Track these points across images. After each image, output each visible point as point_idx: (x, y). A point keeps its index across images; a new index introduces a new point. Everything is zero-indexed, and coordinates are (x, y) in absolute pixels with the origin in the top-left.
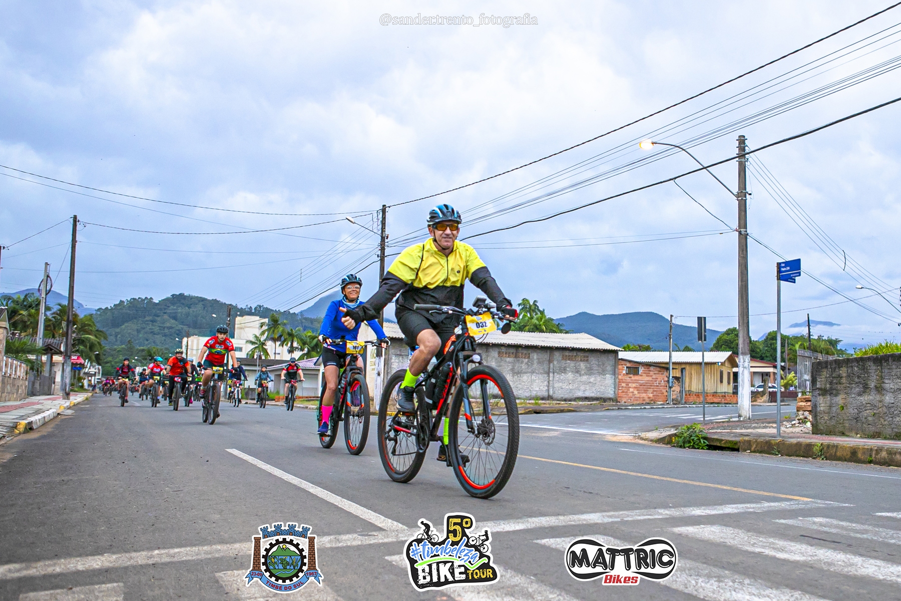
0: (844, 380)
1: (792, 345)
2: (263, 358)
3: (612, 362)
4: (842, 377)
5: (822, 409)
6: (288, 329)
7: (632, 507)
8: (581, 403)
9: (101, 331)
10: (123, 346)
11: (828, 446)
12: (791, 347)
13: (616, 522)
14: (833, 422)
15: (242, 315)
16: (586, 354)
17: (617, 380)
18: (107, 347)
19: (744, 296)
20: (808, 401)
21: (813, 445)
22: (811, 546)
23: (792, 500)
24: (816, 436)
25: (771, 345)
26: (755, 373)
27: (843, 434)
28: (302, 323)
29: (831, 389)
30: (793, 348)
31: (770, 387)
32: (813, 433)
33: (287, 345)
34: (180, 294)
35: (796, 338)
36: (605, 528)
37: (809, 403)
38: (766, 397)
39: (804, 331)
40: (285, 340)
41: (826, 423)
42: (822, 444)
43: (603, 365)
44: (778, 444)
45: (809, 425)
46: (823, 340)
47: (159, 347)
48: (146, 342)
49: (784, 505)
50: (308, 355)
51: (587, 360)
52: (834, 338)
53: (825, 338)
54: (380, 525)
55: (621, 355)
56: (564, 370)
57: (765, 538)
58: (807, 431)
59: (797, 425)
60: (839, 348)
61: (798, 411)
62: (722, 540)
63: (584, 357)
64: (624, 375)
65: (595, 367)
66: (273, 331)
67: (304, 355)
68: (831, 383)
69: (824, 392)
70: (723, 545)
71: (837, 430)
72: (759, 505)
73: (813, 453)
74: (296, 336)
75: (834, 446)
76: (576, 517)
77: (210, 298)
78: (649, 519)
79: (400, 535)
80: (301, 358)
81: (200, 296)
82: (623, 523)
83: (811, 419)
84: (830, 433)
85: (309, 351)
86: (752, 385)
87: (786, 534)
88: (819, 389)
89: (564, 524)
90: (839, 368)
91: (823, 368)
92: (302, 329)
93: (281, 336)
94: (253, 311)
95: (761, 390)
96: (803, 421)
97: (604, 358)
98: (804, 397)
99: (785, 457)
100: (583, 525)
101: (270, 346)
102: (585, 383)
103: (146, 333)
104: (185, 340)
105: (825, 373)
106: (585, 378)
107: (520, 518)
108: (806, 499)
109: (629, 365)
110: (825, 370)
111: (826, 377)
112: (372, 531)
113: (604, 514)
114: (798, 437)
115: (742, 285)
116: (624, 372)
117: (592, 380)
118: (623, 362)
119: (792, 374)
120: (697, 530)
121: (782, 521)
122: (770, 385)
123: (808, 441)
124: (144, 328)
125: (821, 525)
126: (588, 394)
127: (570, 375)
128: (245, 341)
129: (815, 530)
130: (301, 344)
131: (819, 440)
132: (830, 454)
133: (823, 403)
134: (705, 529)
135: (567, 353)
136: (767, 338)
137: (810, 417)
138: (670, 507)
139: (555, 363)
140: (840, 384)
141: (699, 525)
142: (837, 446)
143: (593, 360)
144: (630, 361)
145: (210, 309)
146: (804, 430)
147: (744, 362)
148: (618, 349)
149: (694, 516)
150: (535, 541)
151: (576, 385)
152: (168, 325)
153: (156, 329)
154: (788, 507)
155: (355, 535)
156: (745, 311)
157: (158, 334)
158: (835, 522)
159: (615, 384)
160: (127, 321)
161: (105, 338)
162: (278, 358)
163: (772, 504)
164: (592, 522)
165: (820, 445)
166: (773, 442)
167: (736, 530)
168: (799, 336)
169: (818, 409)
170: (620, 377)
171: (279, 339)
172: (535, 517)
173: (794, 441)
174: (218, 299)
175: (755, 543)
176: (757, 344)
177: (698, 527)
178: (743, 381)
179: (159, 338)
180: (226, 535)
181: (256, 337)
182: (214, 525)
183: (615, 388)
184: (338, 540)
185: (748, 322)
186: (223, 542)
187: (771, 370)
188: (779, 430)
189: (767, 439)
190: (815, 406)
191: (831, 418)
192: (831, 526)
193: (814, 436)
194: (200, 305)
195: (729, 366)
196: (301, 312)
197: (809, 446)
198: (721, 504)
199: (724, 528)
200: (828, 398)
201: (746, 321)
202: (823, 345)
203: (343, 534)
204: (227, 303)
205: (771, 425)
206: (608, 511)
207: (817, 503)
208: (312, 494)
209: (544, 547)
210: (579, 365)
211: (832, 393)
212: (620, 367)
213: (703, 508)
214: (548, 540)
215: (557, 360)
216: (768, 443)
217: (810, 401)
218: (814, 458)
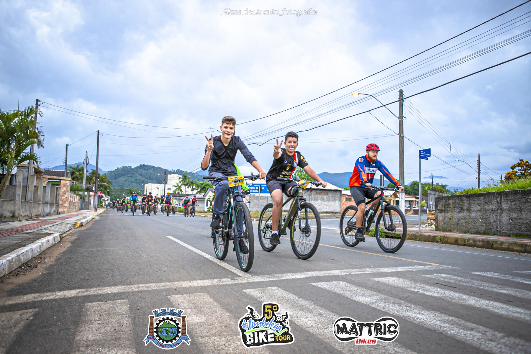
0: (451, 206)
1: (424, 187)
2: (180, 193)
3: (339, 196)
4: (450, 204)
5: (440, 219)
6: (191, 180)
7: (355, 267)
8: (324, 214)
9: (110, 181)
10: (119, 188)
11: (444, 237)
12: (423, 188)
13: (348, 275)
14: (446, 226)
15: (170, 174)
16: (327, 192)
17: (341, 204)
18: (112, 188)
19: (402, 165)
20: (433, 215)
21: (437, 237)
22: (442, 289)
23: (430, 265)
24: (438, 232)
25: (414, 187)
26: (406, 201)
27: (450, 231)
28: (197, 177)
29: (445, 210)
30: (425, 189)
31: (413, 207)
32: (436, 231)
33: (190, 187)
34: (143, 165)
35: (426, 184)
36: (343, 278)
37: (433, 216)
38: (411, 212)
39: (429, 181)
40: (190, 185)
41: (442, 226)
42: (441, 236)
43: (335, 197)
44: (419, 236)
45: (433, 226)
46: (439, 185)
47: (135, 188)
48: (129, 186)
49: (426, 267)
50: (200, 192)
51: (327, 195)
52: (444, 184)
53: (440, 184)
54: (239, 274)
55: (343, 192)
56: (316, 199)
57: (419, 284)
58: (433, 229)
59: (427, 226)
60: (446, 189)
61: (428, 219)
62: (398, 285)
63: (326, 193)
64: (344, 201)
65: (331, 198)
66: (185, 181)
67: (198, 192)
68: (445, 207)
69: (441, 211)
70: (399, 287)
71: (447, 229)
72: (414, 267)
73: (436, 240)
74: (195, 183)
75: (447, 237)
76: (328, 272)
77: (156, 166)
78: (363, 274)
79: (248, 279)
80: (197, 193)
81: (152, 165)
82: (351, 275)
83: (435, 224)
84: (444, 230)
85: (200, 190)
86: (406, 207)
87: (428, 282)
88: (439, 210)
89: (323, 275)
90: (449, 200)
91: (441, 200)
92: (197, 180)
93: (188, 183)
94: (175, 172)
95: (409, 208)
96: (431, 224)
97: (335, 193)
98: (431, 213)
99: (423, 242)
100: (332, 276)
101: (183, 187)
102: (326, 205)
103: (129, 182)
104: (146, 185)
105: (442, 202)
106: (326, 203)
107: (303, 272)
108: (437, 265)
109: (347, 197)
110: (442, 201)
111: (442, 204)
112: (235, 277)
113: (342, 270)
114: (429, 233)
115: (401, 160)
116: (345, 200)
117: (330, 203)
118: (344, 196)
119: (424, 201)
120: (386, 279)
121: (427, 276)
122: (413, 206)
123: (434, 234)
124: (128, 180)
125: (445, 278)
126: (328, 210)
127: (319, 202)
128: (172, 186)
129: (443, 281)
130: (197, 187)
131: (439, 234)
132: (444, 241)
133: (441, 216)
134: (390, 279)
135: (318, 191)
136: (412, 184)
137: (434, 223)
138: (372, 268)
139: (313, 196)
140: (449, 207)
141: (387, 277)
142: (448, 237)
143: (330, 195)
144: (347, 195)
145: (156, 171)
146: (431, 229)
147: (402, 196)
148: (342, 189)
149: (384, 272)
150: (311, 284)
151: (322, 206)
152: (138, 178)
153: (133, 180)
154: (428, 269)
155: (228, 279)
156: (403, 172)
157: (134, 182)
158: (452, 277)
159: (340, 206)
160: (120, 177)
161: (112, 184)
162: (187, 193)
163: (421, 267)
164: (336, 274)
165: (440, 236)
166: (417, 235)
167: (405, 280)
168: (427, 183)
169: (439, 219)
170: (343, 202)
171: (187, 184)
172: (309, 271)
173: (427, 234)
174: (160, 167)
175: (414, 287)
176: (407, 187)
177: (386, 278)
178: (401, 205)
179: (134, 184)
180: (171, 278)
181: (177, 184)
182: (165, 273)
183: (340, 207)
184: (221, 281)
185: (404, 178)
186: (169, 281)
187: (414, 199)
188: (419, 229)
189: (414, 233)
190: (437, 218)
191: (445, 224)
192: (450, 279)
193: (436, 232)
194: (152, 169)
195: (394, 197)
196: (197, 173)
197: (435, 237)
198: (396, 267)
199: (398, 278)
200: (443, 214)
201: (403, 177)
202: (439, 188)
203: (223, 278)
204: (164, 168)
205: (415, 226)
206: (343, 269)
207: (442, 267)
208: (207, 259)
209: (315, 286)
210: (324, 197)
211: (445, 212)
212: (343, 198)
213: (388, 268)
214: (316, 283)
215: (314, 195)
216: (414, 235)
217: (434, 215)
218: (437, 243)
